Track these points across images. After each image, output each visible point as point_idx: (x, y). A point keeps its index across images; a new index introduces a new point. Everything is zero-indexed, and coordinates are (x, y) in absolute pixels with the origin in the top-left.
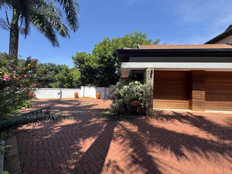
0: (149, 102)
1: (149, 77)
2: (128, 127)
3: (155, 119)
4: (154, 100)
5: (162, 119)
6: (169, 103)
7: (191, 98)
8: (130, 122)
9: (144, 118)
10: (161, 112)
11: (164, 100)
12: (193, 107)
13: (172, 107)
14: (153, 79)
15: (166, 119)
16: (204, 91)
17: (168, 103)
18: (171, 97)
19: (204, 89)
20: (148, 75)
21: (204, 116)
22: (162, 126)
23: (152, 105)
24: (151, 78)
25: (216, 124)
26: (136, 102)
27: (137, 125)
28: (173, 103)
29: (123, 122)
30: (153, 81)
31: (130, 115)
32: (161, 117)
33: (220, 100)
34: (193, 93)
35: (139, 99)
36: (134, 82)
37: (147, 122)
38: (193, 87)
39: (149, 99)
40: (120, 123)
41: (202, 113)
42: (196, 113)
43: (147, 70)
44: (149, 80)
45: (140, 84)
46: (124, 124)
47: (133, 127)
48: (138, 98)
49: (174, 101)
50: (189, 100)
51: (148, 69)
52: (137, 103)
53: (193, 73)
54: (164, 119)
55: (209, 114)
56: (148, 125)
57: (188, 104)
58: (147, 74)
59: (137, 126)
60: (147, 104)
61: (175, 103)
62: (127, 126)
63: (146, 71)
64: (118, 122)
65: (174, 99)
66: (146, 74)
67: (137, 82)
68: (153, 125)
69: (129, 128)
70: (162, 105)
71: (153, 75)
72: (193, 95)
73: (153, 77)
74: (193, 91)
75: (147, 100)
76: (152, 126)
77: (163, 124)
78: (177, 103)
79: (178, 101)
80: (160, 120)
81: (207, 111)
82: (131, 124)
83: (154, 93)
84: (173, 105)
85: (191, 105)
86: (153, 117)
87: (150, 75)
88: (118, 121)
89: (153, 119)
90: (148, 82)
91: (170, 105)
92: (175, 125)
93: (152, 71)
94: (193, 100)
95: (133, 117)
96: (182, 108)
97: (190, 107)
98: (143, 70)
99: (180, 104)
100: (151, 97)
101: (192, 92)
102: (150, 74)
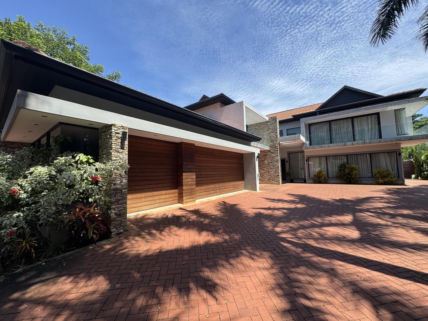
0: (118, 204)
1: (118, 147)
2: (71, 296)
3: (137, 238)
4: (129, 197)
5: (150, 234)
6: (151, 198)
7: (182, 185)
8: (69, 275)
9: (108, 247)
10: (143, 218)
11: (143, 195)
12: (184, 198)
13: (157, 205)
14: (126, 151)
15: (157, 230)
16: (194, 174)
17: (149, 199)
18: (155, 186)
19: (194, 170)
20: (115, 143)
21: (198, 210)
22: (156, 248)
23: (125, 209)
24: (122, 148)
25: (214, 216)
26: (81, 209)
27: (99, 274)
28: (157, 198)
29: (44, 288)
30: (127, 156)
31: (59, 254)
32: (146, 231)
33: (207, 184)
34: (184, 177)
35: (90, 200)
36: (74, 157)
37: (124, 253)
38: (183, 167)
39: (118, 197)
40: (27, 296)
41: (195, 205)
42: (189, 207)
43: (113, 130)
44: (119, 154)
45: (91, 161)
46: (48, 293)
47: (90, 283)
48: (87, 198)
49: (159, 192)
50: (177, 189)
51: (116, 129)
52: (85, 213)
53: (183, 147)
54: (154, 231)
55: (201, 204)
56: (130, 258)
57: (177, 194)
58: (113, 138)
59: (98, 276)
60: (114, 209)
61: (161, 197)
62: (68, 292)
63: (111, 133)
64: (16, 300)
65: (159, 189)
66: (111, 138)
67: (82, 157)
68: (140, 254)
69: (78, 294)
70: (139, 205)
71: (126, 142)
72: (184, 181)
73: (127, 146)
74: (184, 174)
75: (113, 200)
76: (137, 256)
77: (156, 242)
78: (163, 197)
79: (164, 192)
80: (148, 237)
81: (198, 201)
82: (77, 279)
83: (128, 182)
84: (157, 201)
85: (181, 196)
86: (130, 235)
87: (121, 143)
88: (16, 295)
89: (133, 239)
90: (115, 158)
91: (153, 202)
92: (176, 237)
93: (124, 134)
94: (184, 188)
95: (71, 255)
96: (170, 203)
97: (180, 200)
98: (97, 129)
99: (167, 196)
100: (123, 190)
101: (182, 175)
102: (120, 141)
